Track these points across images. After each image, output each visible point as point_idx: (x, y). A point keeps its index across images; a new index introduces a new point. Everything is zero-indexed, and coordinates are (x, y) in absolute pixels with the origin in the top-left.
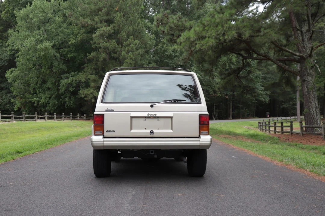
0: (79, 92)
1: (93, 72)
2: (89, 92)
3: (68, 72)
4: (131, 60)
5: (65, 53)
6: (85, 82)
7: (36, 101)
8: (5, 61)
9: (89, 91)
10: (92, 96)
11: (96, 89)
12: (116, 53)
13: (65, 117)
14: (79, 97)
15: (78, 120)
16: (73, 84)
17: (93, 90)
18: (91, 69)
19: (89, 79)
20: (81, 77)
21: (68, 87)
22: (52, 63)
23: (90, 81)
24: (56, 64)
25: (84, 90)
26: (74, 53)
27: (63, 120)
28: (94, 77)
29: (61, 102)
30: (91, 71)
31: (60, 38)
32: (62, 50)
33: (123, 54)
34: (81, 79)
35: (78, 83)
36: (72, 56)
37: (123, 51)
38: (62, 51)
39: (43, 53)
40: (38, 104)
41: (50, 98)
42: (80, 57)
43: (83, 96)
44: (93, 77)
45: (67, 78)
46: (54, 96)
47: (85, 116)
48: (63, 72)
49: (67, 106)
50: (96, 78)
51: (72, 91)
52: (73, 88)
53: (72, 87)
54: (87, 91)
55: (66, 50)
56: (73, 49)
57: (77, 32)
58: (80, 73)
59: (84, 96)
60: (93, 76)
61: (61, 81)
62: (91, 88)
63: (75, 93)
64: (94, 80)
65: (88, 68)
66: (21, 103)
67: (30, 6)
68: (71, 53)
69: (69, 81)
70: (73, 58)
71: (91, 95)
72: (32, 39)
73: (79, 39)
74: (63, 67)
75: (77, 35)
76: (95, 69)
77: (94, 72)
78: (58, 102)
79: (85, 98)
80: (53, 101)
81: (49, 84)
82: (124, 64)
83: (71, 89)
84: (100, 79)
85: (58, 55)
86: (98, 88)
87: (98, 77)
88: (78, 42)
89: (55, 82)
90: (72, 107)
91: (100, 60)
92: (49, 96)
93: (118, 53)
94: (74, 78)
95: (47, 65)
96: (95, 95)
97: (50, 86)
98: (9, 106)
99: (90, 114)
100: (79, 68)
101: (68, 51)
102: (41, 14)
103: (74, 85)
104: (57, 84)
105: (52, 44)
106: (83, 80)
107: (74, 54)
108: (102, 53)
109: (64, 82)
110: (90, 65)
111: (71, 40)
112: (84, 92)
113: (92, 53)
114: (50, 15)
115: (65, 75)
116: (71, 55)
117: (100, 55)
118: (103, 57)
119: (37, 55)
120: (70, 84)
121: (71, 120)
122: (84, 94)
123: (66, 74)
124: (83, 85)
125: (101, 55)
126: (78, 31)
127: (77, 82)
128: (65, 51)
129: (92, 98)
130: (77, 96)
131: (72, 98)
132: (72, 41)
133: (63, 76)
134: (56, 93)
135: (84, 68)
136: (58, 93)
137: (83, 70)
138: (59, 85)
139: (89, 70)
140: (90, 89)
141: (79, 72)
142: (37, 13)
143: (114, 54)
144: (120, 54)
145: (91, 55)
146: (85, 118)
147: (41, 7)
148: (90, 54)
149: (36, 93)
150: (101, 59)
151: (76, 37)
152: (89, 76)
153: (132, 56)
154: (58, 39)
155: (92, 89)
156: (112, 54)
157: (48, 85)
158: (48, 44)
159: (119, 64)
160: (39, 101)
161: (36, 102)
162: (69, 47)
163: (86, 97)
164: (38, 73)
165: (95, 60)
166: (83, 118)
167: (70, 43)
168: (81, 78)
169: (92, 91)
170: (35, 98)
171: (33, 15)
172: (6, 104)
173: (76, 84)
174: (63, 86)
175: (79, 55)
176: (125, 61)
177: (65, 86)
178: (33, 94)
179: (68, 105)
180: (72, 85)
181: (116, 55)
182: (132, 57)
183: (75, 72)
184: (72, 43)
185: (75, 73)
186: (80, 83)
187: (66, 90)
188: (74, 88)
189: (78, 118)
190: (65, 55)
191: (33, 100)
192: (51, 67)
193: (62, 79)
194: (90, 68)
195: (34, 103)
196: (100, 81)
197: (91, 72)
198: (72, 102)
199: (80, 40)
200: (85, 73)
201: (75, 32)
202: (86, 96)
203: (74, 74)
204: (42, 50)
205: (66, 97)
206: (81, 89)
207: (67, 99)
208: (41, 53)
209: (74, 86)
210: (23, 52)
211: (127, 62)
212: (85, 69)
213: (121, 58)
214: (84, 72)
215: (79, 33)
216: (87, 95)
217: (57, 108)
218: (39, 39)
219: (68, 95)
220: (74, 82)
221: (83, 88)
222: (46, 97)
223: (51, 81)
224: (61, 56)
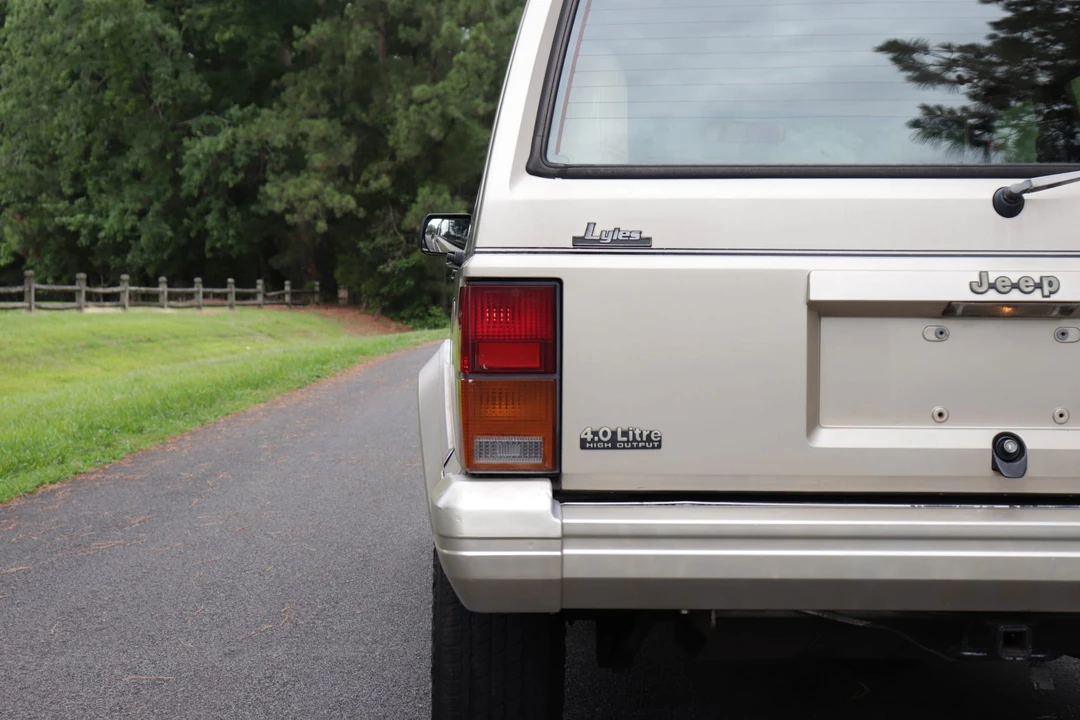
0: (261, 189)
1: (318, 105)
2: (306, 190)
3: (215, 108)
4: (482, 56)
5: (200, 26)
6: (285, 150)
7: (82, 225)
9: (303, 185)
10: (319, 205)
11: (333, 180)
12: (417, 24)
13: (206, 296)
14: (262, 212)
15: (259, 306)
16: (237, 156)
17: (323, 180)
18: (312, 93)
19: (304, 136)
20: (272, 127)
21: (216, 171)
22: (147, 67)
23: (308, 146)
24: (163, 70)
25: (284, 181)
26: (238, 24)
27: (199, 307)
28: (323, 127)
29: (188, 230)
30: (313, 103)
32: (188, 11)
33: (448, 28)
34: (268, 135)
35: (256, 154)
36: (231, 41)
37: (446, 18)
38: (190, 16)
39: (109, 24)
40: (94, 240)
41: (142, 214)
42: (264, 44)
43: (278, 207)
44: (320, 127)
45: (212, 131)
46: (157, 206)
47: (287, 288)
48: (196, 108)
49: (213, 249)
50: (331, 132)
51: (231, 185)
52: (236, 171)
53: (230, 169)
54: (295, 186)
56: (234, 7)
58: (265, 112)
59: (284, 206)
60: (317, 123)
61: (186, 142)
62: (312, 174)
63: (244, 195)
64: (324, 139)
65: (301, 89)
66: (23, 233)
68: (227, 26)
69: (221, 142)
70: (237, 46)
71: (311, 203)
74: (194, 83)
76: (327, 94)
77: (325, 107)
78: (174, 229)
79: (288, 217)
80: (155, 228)
81: (137, 157)
82: (452, 74)
83: (229, 178)
84: (349, 135)
85: (173, 33)
86: (339, 175)
87: (339, 127)
89: (163, 150)
90: (234, 253)
91: (348, 54)
92: (139, 206)
93: (425, 24)
94: (241, 132)
95: (126, 75)
96: (330, 205)
97: (141, 165)
99: (308, 285)
100: (261, 91)
101: (212, 18)
103: (240, 160)
104: (169, 157)
106: (279, 139)
107: (240, 30)
108: (357, 27)
109: (200, 147)
110: (305, 77)
112: (283, 190)
113: (313, 26)
115: (205, 119)
116: (227, 35)
117: (348, 33)
118: (363, 41)
119: (85, 31)
120: (226, 157)
121: (231, 306)
122: (285, 200)
123: (209, 114)
124: (278, 162)
125: (352, 36)
127: (254, 147)
128: (200, 17)
129: (316, 217)
130: (253, 208)
131: (235, 216)
133: (194, 123)
134: (169, 195)
135: (283, 88)
136: (176, 195)
137: (279, 99)
138: (177, 162)
139: (303, 96)
140: (308, 178)
141: (261, 106)
143: (408, 28)
144: (435, 30)
145: (313, 32)
146: (287, 298)
148: (308, 29)
149: (83, 193)
150: (354, 52)
152: (305, 125)
153: (484, 37)
155: (316, 178)
156: (401, 27)
157: (133, 158)
159: (428, 73)
160: (96, 229)
161: (84, 232)
163: (291, 210)
164: (89, 108)
165: (326, 55)
166: (279, 301)
168: (268, 130)
169: (315, 184)
170: (79, 216)
173: (247, 155)
174: (197, 165)
175: (260, 37)
176: (455, 59)
177: (204, 165)
178: (72, 199)
179: (218, 245)
180: (232, 162)
181: (415, 36)
182: (485, 42)
183: (243, 106)
185: (245, 110)
186: (268, 153)
187: (207, 181)
188: (241, 175)
189: (260, 299)
190: (203, 32)
191: (73, 221)
192: (142, 86)
193: (190, 135)
194: (306, 90)
195: (77, 234)
196: (349, 144)
197: (310, 105)
198: (232, 232)
200: (287, 111)
202: (292, 206)
203: (239, 113)
205: (208, 211)
206: (271, 177)
207: (211, 220)
208: (98, 23)
209: (240, 164)
210: (22, 15)
211: (463, 64)
212: (288, 94)
213: (437, 45)
214: (284, 106)
216: (296, 204)
217: (171, 258)
219: (217, 204)
220: (240, 147)
221: (278, 173)
222: (124, 211)
223: (147, 145)
224: (187, 36)
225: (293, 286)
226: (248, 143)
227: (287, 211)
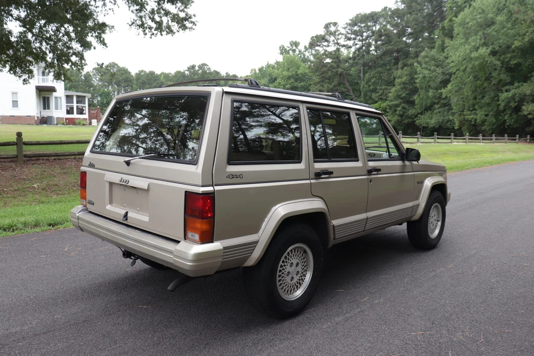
0: (522, 107)
3: (512, 83)
5: (507, 60)
6: (530, 95)
7: (472, 118)
8: (447, 74)
13: (496, 139)
14: (522, 115)
15: (517, 142)
16: (516, 98)
20: (527, 88)
21: (509, 102)
22: (491, 74)
24: (494, 74)
25: (529, 105)
26: (519, 58)
27: (493, 143)
29: (501, 120)
31: (501, 41)
34: (525, 91)
35: (522, 97)
36: (516, 63)
38: (504, 57)
39: (478, 63)
40: (476, 122)
41: (487, 115)
42: (527, 63)
43: (525, 113)
45: (509, 91)
46: (492, 113)
47: (528, 137)
48: (507, 84)
51: (513, 106)
53: (514, 102)
55: (509, 55)
56: (518, 53)
57: (524, 32)
58: (525, 84)
59: (528, 113)
61: (500, 94)
63: (518, 109)
66: (459, 120)
67: (469, 8)
68: (515, 60)
69: (510, 94)
70: (518, 65)
72: (467, 47)
73: (526, 40)
74: (503, 77)
75: (525, 35)
78: (496, 120)
79: (529, 116)
80: (491, 119)
81: (487, 99)
83: (513, 105)
85: (498, 63)
88: (524, 44)
89: (494, 97)
90: (512, 127)
92: (486, 113)
94: (517, 90)
95: (484, 76)
97: (488, 101)
98: (450, 124)
101: (511, 58)
102: (479, 16)
104: (496, 98)
105: (489, 51)
106: (529, 92)
107: (519, 60)
109: (504, 96)
111: (516, 42)
112: (528, 108)
114: (490, 15)
115: (507, 87)
116: (515, 62)
119: (472, 65)
120: (513, 97)
121: (506, 142)
122: (528, 111)
123: (509, 86)
126: (526, 30)
127: (522, 95)
128: (507, 58)
130: (520, 113)
131: (515, 116)
132: (517, 44)
133: (504, 89)
134: (496, 109)
135: (532, 77)
136: (498, 109)
137: (530, 79)
138: (498, 100)
141: (524, 82)
142: (475, 15)
146: (528, 141)
147: (480, 7)
149: (474, 109)
151: (523, 39)
154: (499, 43)
158: (483, 51)
160: (476, 119)
161: (473, 120)
162: (514, 51)
164: (473, 86)
166: (526, 141)
167: (513, 47)
170: (472, 116)
171: (471, 18)
172: (447, 122)
174: (503, 101)
175: (526, 61)
177: (506, 101)
178: (472, 111)
180: (514, 100)
183: (519, 83)
184: (516, 47)
186: (525, 97)
187: (506, 106)
188: (516, 104)
189: (517, 141)
190: (508, 62)
192: (488, 79)
193: (502, 92)
195: (471, 121)
198: (513, 120)
199: (528, 41)
201: (523, 32)
203: (517, 85)
204: (477, 58)
206: (525, 104)
207: (506, 117)
208: (475, 62)
209: (516, 100)
210: (456, 62)
214: (532, 82)
215: (527, 32)
216: (532, 112)
217: (496, 128)
218: (475, 46)
219: (509, 112)
220: (517, 95)
221: (528, 102)
222: (481, 115)
223: (490, 95)
224: (502, 63)
225: (530, 137)
226: (520, 94)
227: (529, 114)
